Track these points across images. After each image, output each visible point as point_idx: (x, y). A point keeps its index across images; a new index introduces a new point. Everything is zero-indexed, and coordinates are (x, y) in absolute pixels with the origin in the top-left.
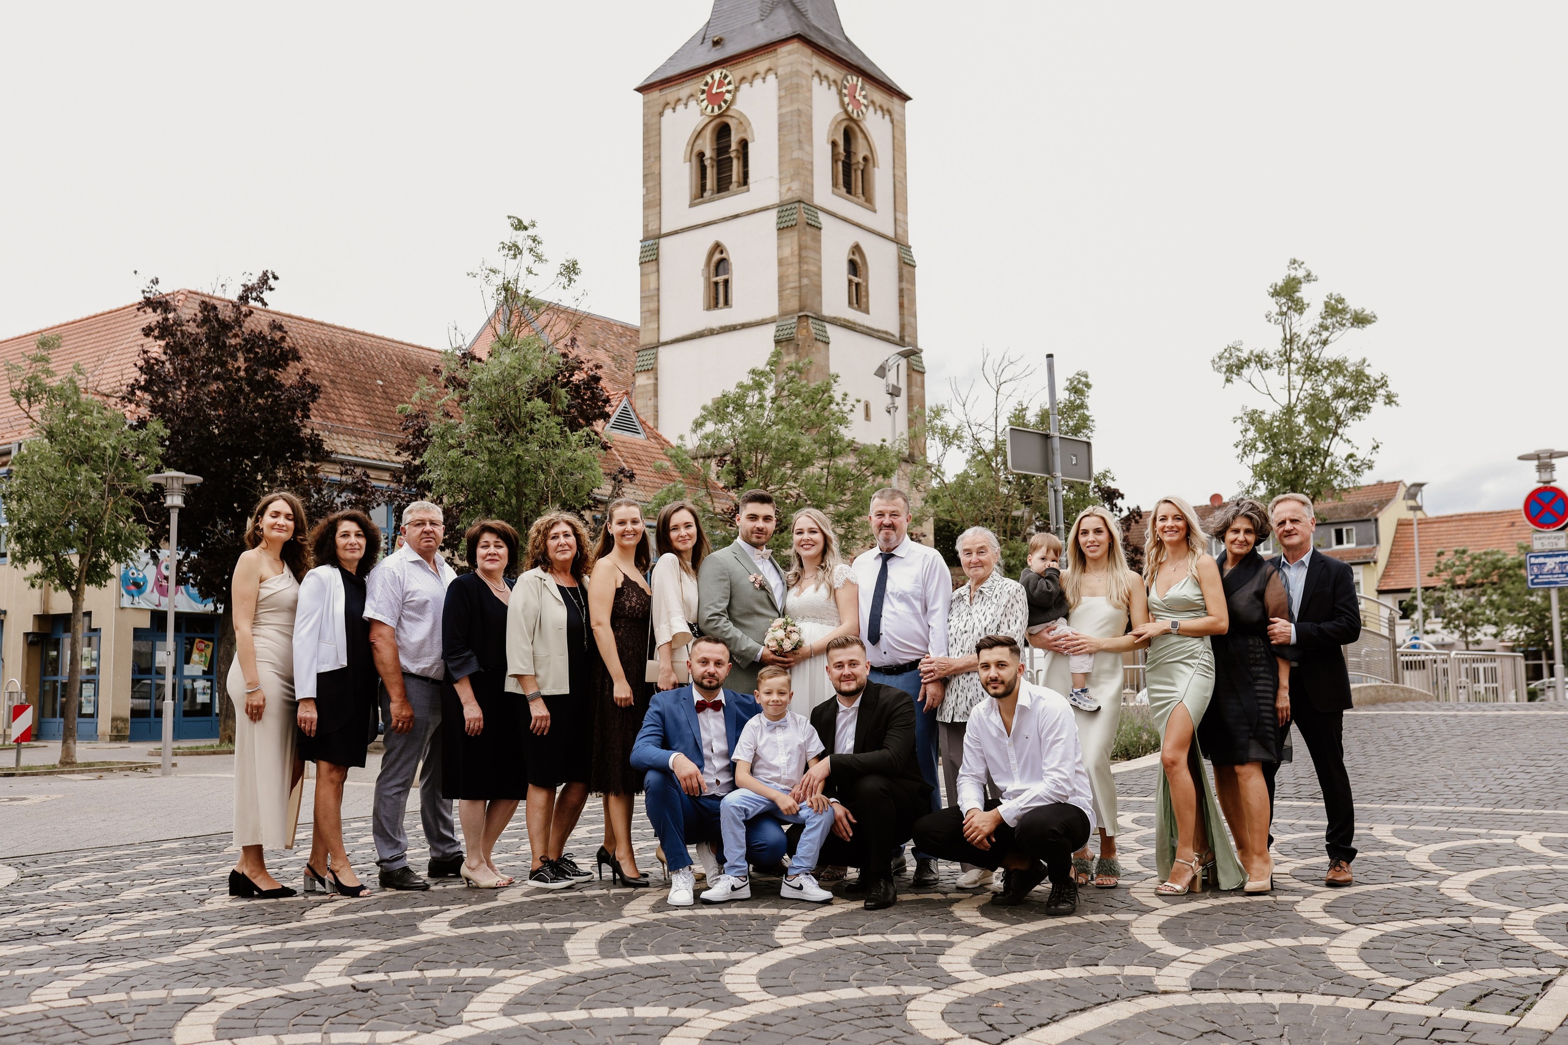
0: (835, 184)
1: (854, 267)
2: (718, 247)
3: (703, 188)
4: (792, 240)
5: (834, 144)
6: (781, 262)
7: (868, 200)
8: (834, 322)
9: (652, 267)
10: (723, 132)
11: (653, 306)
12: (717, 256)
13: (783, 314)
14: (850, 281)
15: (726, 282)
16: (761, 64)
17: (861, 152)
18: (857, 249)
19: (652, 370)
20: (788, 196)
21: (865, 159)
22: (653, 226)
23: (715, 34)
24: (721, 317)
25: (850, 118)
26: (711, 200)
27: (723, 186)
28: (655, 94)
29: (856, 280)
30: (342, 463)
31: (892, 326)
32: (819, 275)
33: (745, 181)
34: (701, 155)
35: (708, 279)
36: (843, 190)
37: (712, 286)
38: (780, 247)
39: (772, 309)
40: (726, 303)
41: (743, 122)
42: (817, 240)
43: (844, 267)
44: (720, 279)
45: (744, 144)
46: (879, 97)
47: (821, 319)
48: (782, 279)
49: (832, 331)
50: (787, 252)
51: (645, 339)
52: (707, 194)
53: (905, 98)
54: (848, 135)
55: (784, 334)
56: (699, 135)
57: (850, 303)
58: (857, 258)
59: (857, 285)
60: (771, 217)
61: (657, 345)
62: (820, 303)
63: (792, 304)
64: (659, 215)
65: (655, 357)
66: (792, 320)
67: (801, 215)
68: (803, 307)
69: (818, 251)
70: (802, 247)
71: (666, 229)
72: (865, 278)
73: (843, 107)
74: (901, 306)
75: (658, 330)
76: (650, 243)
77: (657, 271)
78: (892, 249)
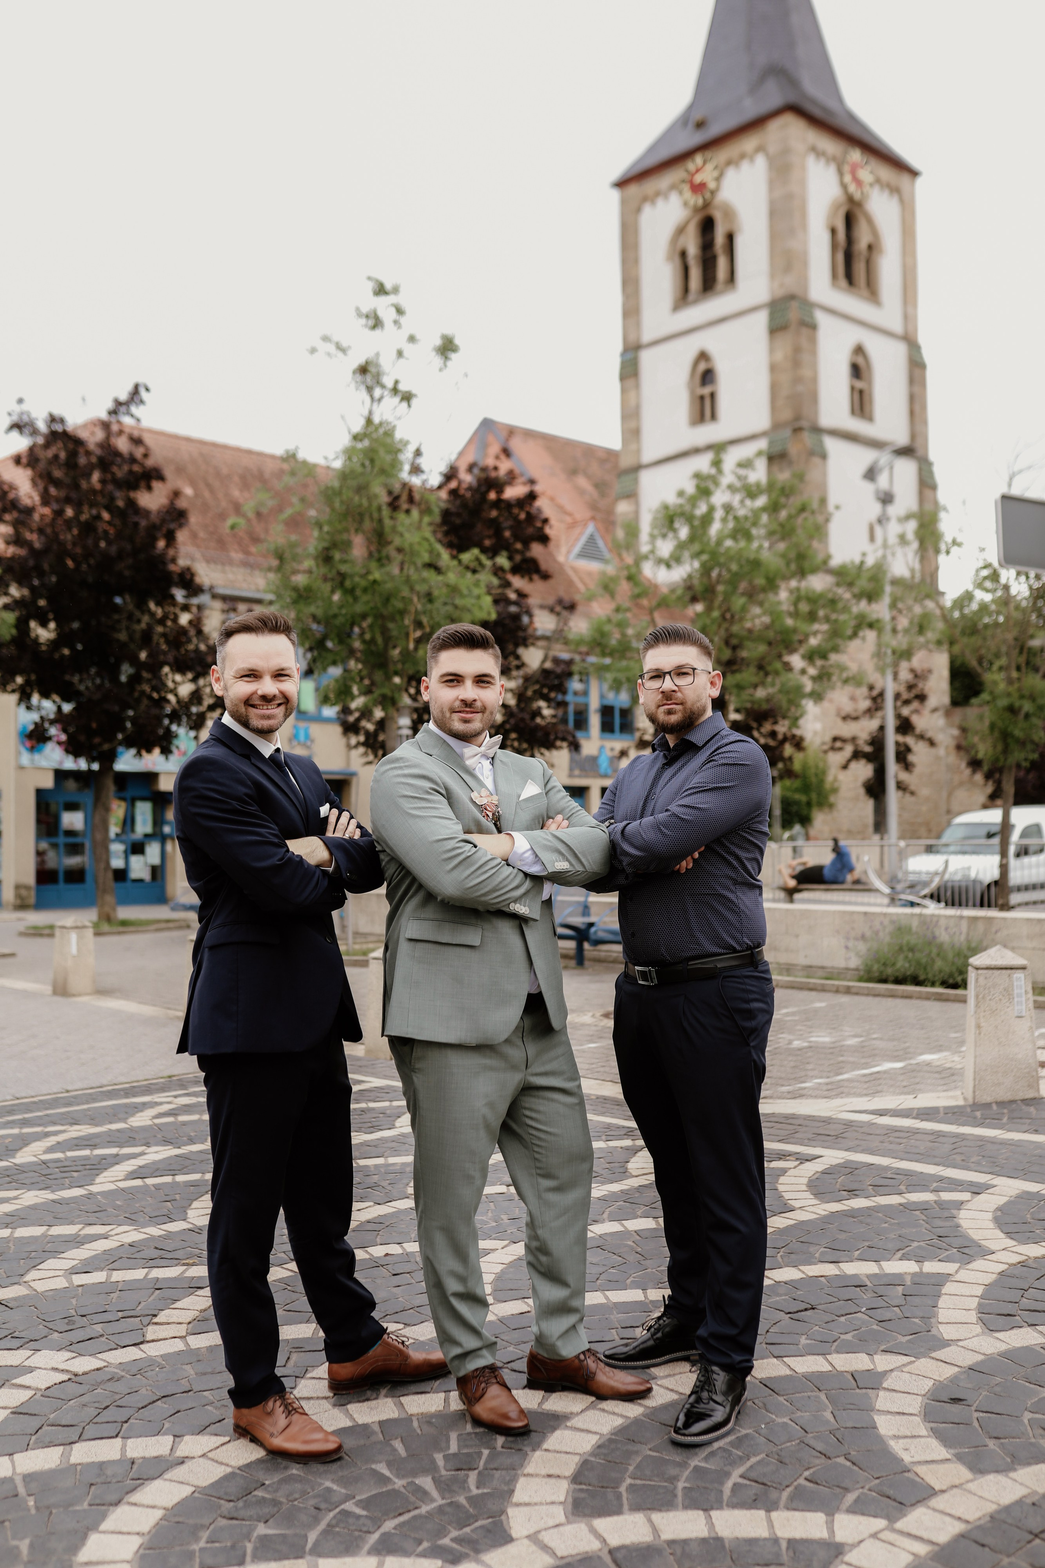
0: (834, 276)
1: (857, 371)
2: (703, 356)
3: (686, 290)
4: (785, 342)
5: (833, 231)
6: (774, 368)
7: (872, 292)
8: (836, 433)
9: (630, 382)
10: (707, 226)
11: (632, 425)
12: (702, 367)
13: (776, 426)
14: (853, 388)
15: (713, 395)
16: (749, 143)
17: (863, 239)
18: (859, 350)
19: (632, 495)
20: (780, 293)
21: (870, 247)
22: (632, 337)
23: (697, 116)
24: (709, 433)
25: (850, 199)
26: (696, 302)
27: (709, 284)
28: (633, 190)
29: (859, 385)
31: (901, 436)
32: (814, 380)
33: (731, 278)
34: (683, 254)
35: (692, 392)
36: (843, 282)
37: (698, 401)
38: (772, 350)
39: (761, 421)
40: (714, 417)
41: (729, 213)
42: (813, 340)
43: (844, 371)
44: (706, 391)
45: (730, 238)
46: (885, 173)
47: (818, 430)
48: (774, 389)
49: (831, 444)
50: (779, 356)
51: (626, 462)
52: (692, 295)
53: (914, 173)
54: (850, 220)
55: (777, 449)
56: (680, 231)
57: (853, 412)
58: (860, 361)
59: (861, 392)
60: (762, 319)
61: (637, 468)
62: (816, 413)
63: (786, 415)
64: (638, 325)
65: (636, 481)
66: (787, 433)
67: (794, 313)
68: (798, 418)
69: (814, 352)
70: (797, 350)
71: (646, 337)
72: (870, 383)
73: (844, 186)
74: (912, 413)
75: (638, 452)
76: (629, 356)
77: (637, 386)
78: (900, 350)
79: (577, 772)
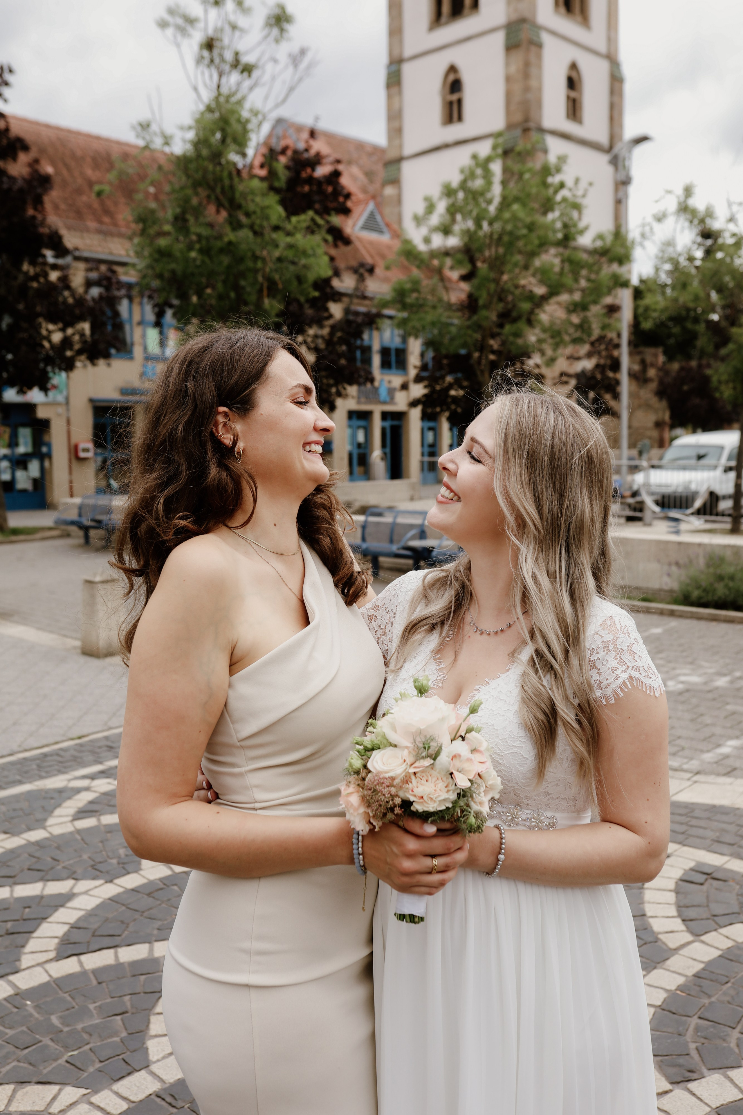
1: (572, 83)
2: (453, 69)
3: (439, 13)
4: (518, 57)
6: (508, 79)
7: (584, 17)
8: (554, 133)
9: (394, 90)
11: (396, 124)
12: (451, 77)
13: (510, 126)
14: (568, 97)
15: (460, 102)
18: (574, 66)
19: (395, 181)
20: (514, 17)
22: (396, 53)
24: (456, 132)
26: (447, 23)
27: (457, 10)
29: (573, 94)
30: (86, 260)
31: (603, 137)
32: (540, 89)
33: (476, 5)
35: (444, 99)
36: (562, 9)
37: (448, 106)
38: (507, 64)
39: (498, 122)
40: (460, 118)
42: (539, 57)
43: (563, 83)
44: (454, 97)
47: (541, 130)
48: (509, 96)
49: (550, 142)
50: (513, 69)
51: (392, 154)
52: (444, 19)
57: (568, 116)
58: (574, 75)
59: (574, 101)
60: (499, 39)
61: (399, 160)
62: (540, 116)
63: (518, 117)
64: (401, 42)
65: (399, 170)
66: (518, 132)
67: (524, 35)
68: (527, 120)
69: (539, 66)
70: (527, 65)
71: (408, 53)
72: (580, 93)
74: (612, 118)
75: (401, 147)
76: (394, 68)
77: (400, 93)
78: (604, 66)
79: (363, 400)
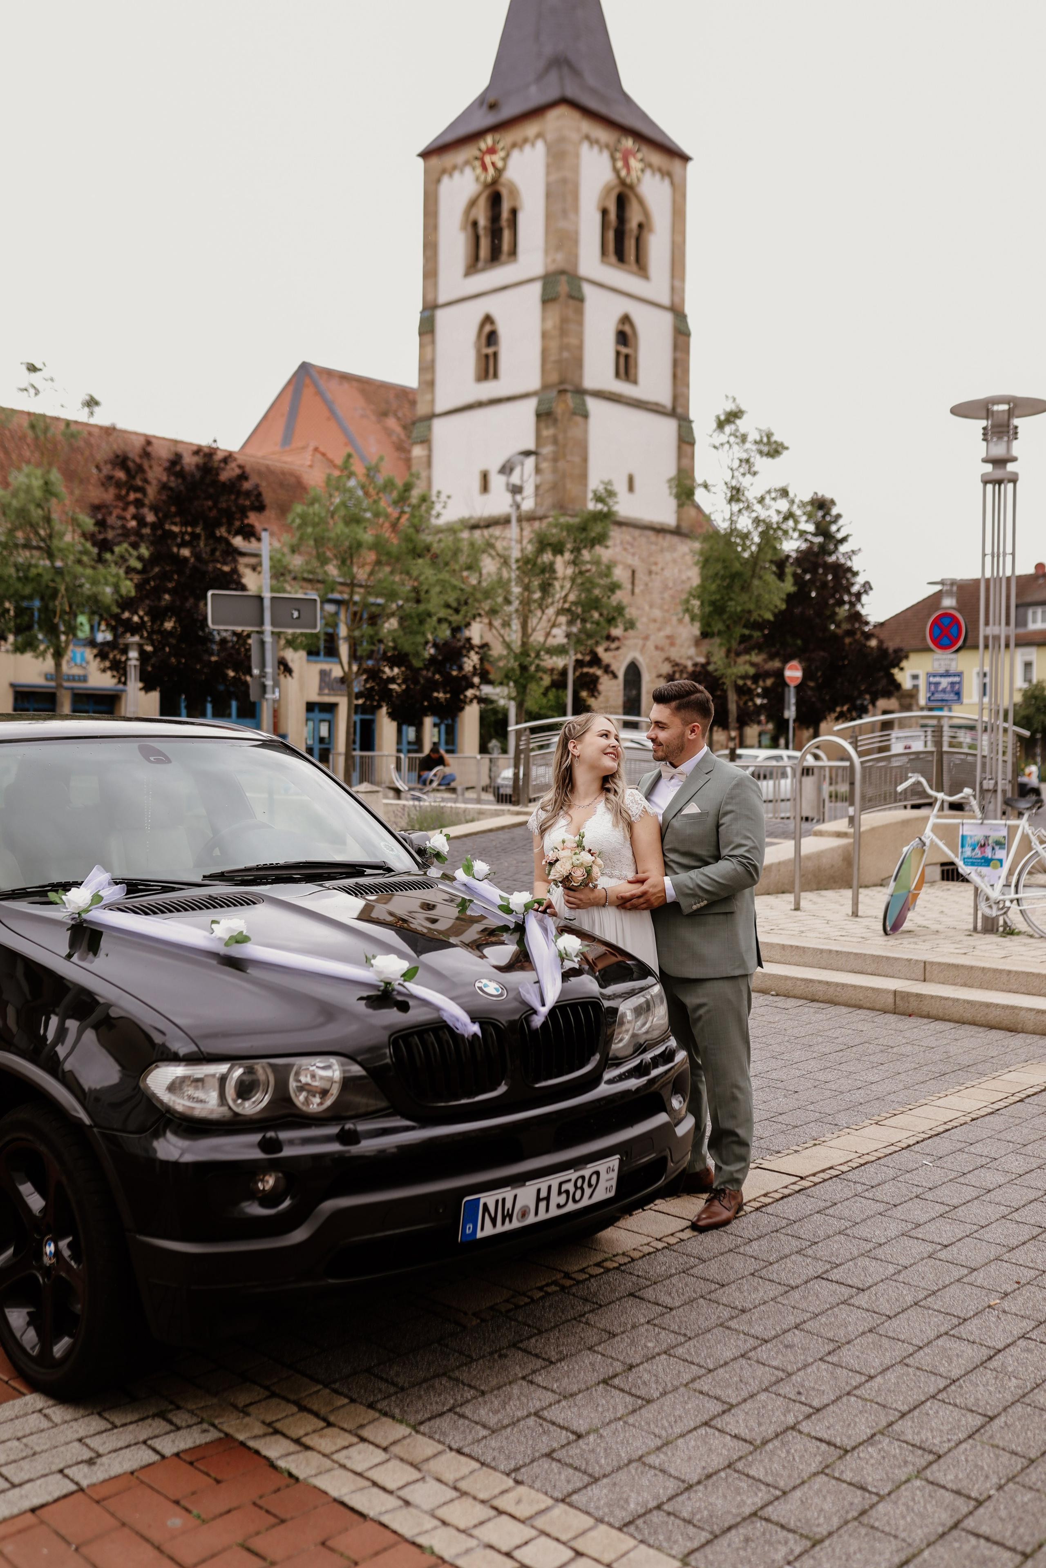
0: (604, 252)
1: (622, 338)
2: (488, 319)
3: (476, 257)
4: (555, 311)
5: (605, 212)
6: (544, 335)
7: (641, 267)
8: (599, 395)
9: (427, 338)
10: (495, 200)
11: (428, 377)
12: (488, 328)
13: (545, 387)
14: (618, 353)
15: (495, 355)
16: (531, 129)
17: (634, 218)
18: (626, 319)
19: (426, 441)
20: (552, 268)
21: (640, 226)
22: (430, 297)
23: (491, 99)
24: (490, 390)
25: (622, 182)
26: (483, 270)
27: (495, 256)
28: (434, 161)
29: (625, 350)
31: (664, 398)
32: (580, 347)
33: (513, 252)
34: (475, 224)
35: (478, 351)
36: (613, 258)
37: (483, 359)
38: (544, 319)
39: (534, 382)
40: (496, 376)
41: (514, 192)
42: (580, 312)
43: (611, 338)
44: (490, 351)
45: (514, 212)
46: (656, 159)
47: (581, 392)
48: (545, 353)
49: (593, 404)
50: (549, 324)
51: (422, 409)
52: (481, 264)
53: (685, 158)
54: (622, 202)
55: (544, 407)
56: (473, 203)
57: (617, 375)
58: (627, 328)
59: (627, 357)
60: (536, 289)
61: (433, 416)
62: (581, 377)
63: (554, 378)
64: (435, 285)
65: (429, 428)
66: (554, 393)
67: (563, 288)
68: (562, 382)
69: (580, 323)
70: (564, 320)
71: (442, 300)
72: (636, 350)
73: (616, 171)
74: (675, 376)
75: (433, 401)
76: (427, 313)
77: (433, 342)
78: (667, 319)
